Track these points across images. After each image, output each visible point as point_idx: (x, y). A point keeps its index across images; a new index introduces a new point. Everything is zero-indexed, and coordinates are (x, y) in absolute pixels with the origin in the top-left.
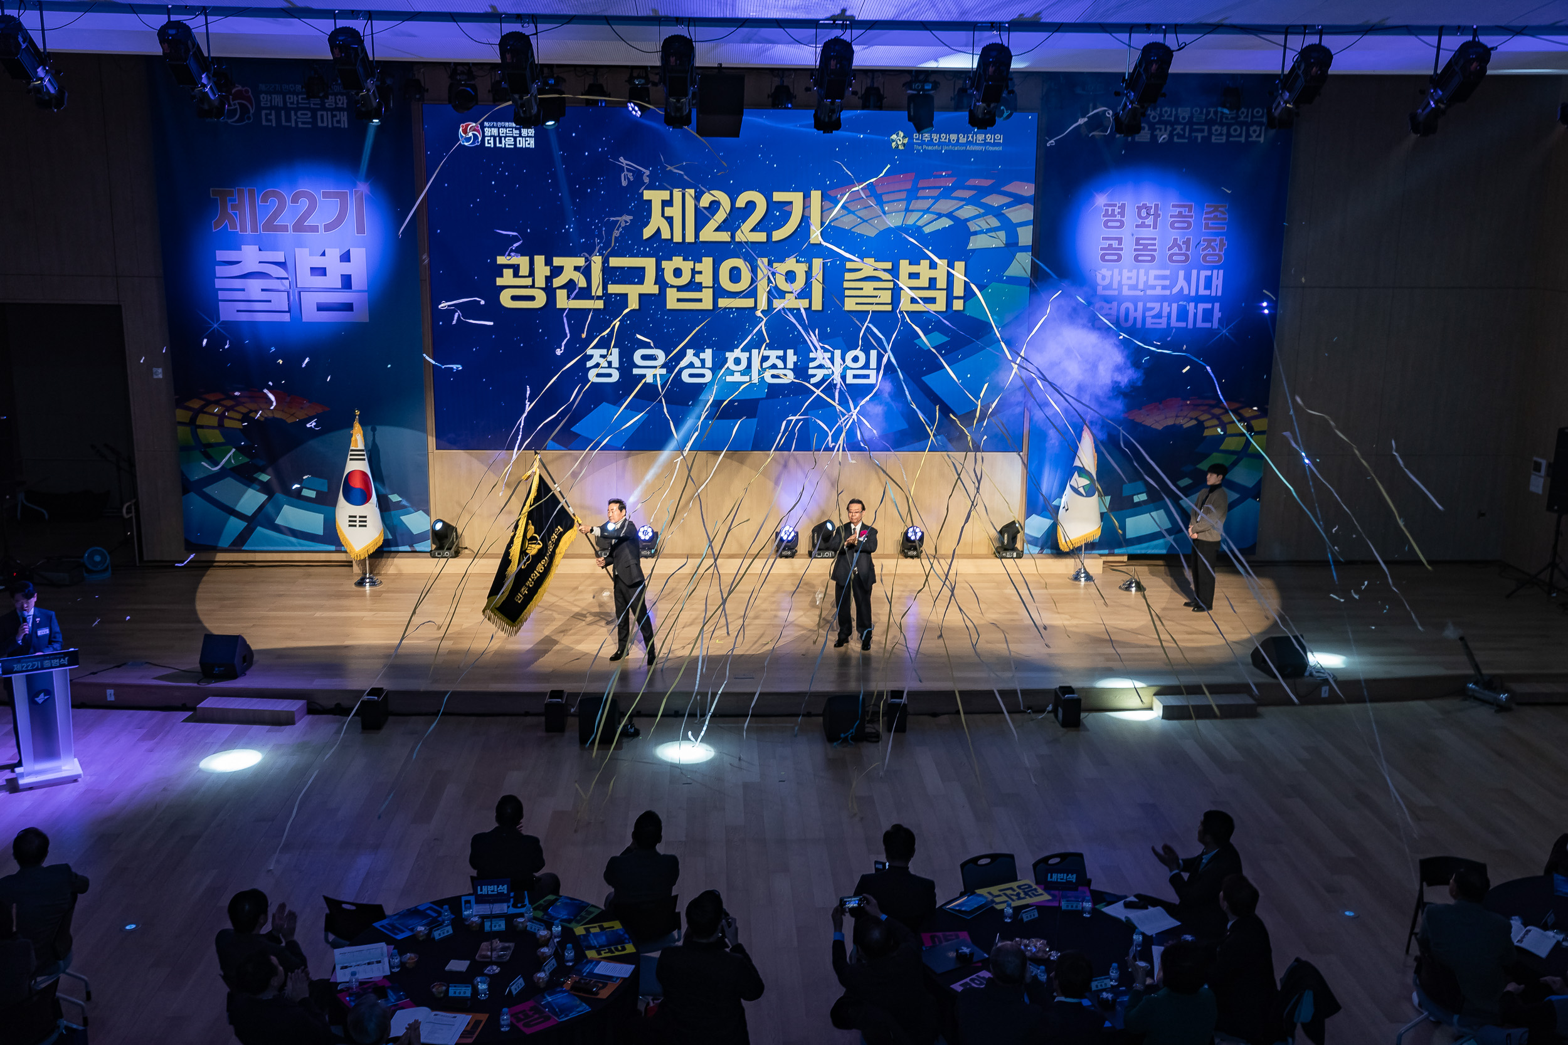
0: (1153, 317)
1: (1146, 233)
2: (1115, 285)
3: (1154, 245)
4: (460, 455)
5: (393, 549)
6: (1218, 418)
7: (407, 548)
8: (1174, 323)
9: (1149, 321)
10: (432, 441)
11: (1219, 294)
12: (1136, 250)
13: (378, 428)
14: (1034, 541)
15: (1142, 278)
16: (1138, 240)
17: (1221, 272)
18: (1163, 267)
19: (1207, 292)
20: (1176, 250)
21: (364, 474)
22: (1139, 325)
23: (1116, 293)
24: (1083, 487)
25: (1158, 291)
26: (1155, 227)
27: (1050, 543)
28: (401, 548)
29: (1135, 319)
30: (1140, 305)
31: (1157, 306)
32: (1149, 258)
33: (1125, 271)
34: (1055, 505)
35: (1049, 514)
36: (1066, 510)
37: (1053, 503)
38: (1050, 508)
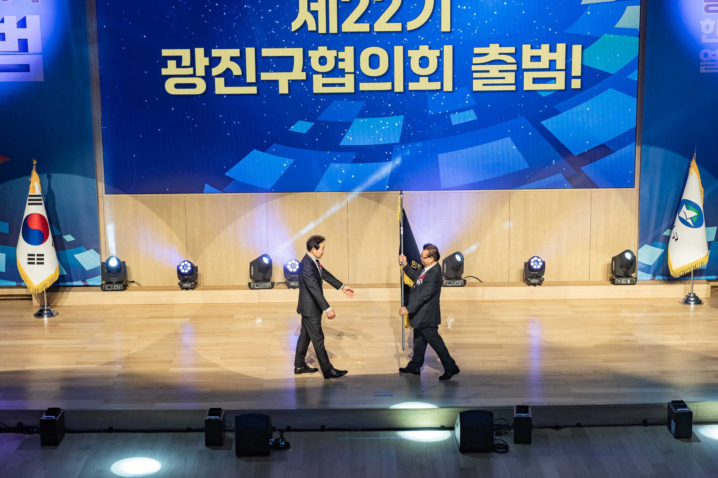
4: (128, 199)
5: (68, 284)
7: (80, 283)
10: (101, 186)
13: (53, 175)
14: (647, 269)
21: (41, 217)
24: (691, 218)
27: (661, 271)
28: (75, 283)
34: (665, 236)
35: (661, 244)
36: (676, 240)
37: (664, 234)
38: (661, 238)
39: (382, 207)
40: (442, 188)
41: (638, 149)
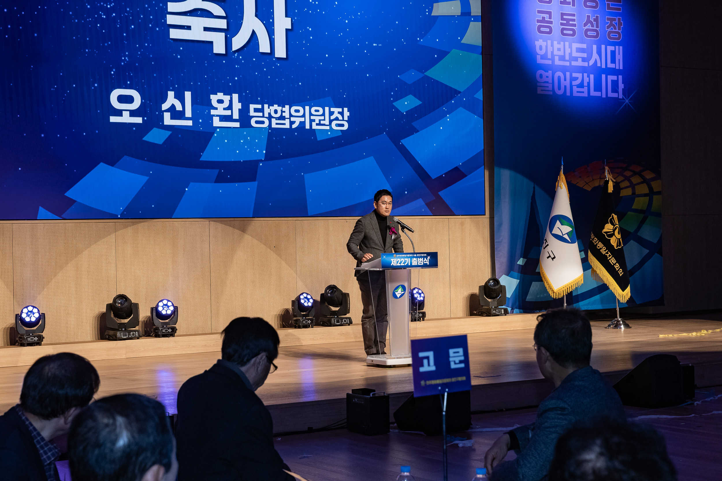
0: (579, 86)
1: (568, 9)
2: (549, 56)
3: (574, 20)
6: (630, 181)
8: (593, 93)
9: (575, 89)
11: (621, 68)
12: (562, 24)
15: (568, 51)
16: (562, 14)
17: (621, 48)
18: (582, 42)
19: (612, 66)
20: (589, 26)
22: (568, 94)
23: (550, 62)
24: (567, 234)
25: (580, 63)
26: (574, 5)
29: (565, 87)
30: (568, 74)
31: (579, 75)
32: (571, 32)
33: (555, 43)
34: (519, 265)
35: (516, 274)
36: (553, 259)
37: (518, 263)
38: (516, 268)
39: (247, 238)
40: (309, 215)
41: (487, 173)
